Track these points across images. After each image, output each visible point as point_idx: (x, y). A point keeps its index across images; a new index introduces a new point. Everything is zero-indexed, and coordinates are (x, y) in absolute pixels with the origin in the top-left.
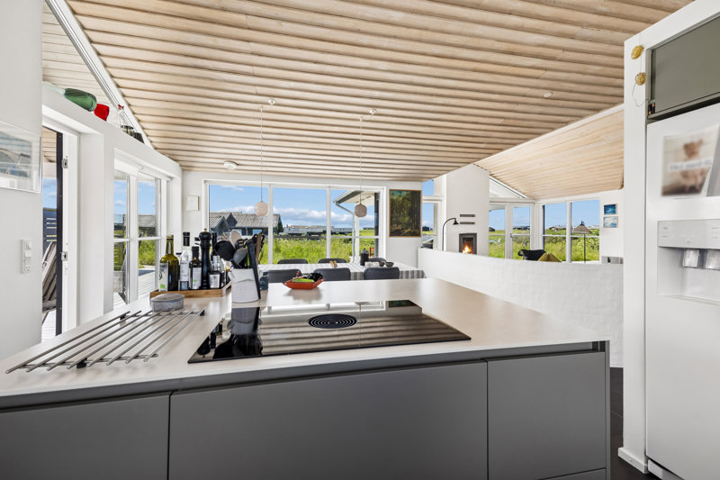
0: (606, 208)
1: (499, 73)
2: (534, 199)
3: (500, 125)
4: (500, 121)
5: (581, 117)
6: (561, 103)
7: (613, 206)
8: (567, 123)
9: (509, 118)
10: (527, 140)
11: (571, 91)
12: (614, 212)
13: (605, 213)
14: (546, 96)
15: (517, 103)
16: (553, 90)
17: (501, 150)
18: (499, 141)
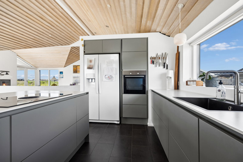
0: (60, 72)
1: (36, 22)
2: (36, 68)
3: (32, 39)
4: (33, 38)
5: (58, 45)
6: (54, 40)
7: (62, 72)
8: (54, 46)
9: (36, 38)
10: (41, 47)
11: (57, 37)
12: (62, 74)
13: (60, 74)
14: (50, 36)
15: (40, 34)
16: (52, 35)
17: (31, 48)
18: (31, 44)
